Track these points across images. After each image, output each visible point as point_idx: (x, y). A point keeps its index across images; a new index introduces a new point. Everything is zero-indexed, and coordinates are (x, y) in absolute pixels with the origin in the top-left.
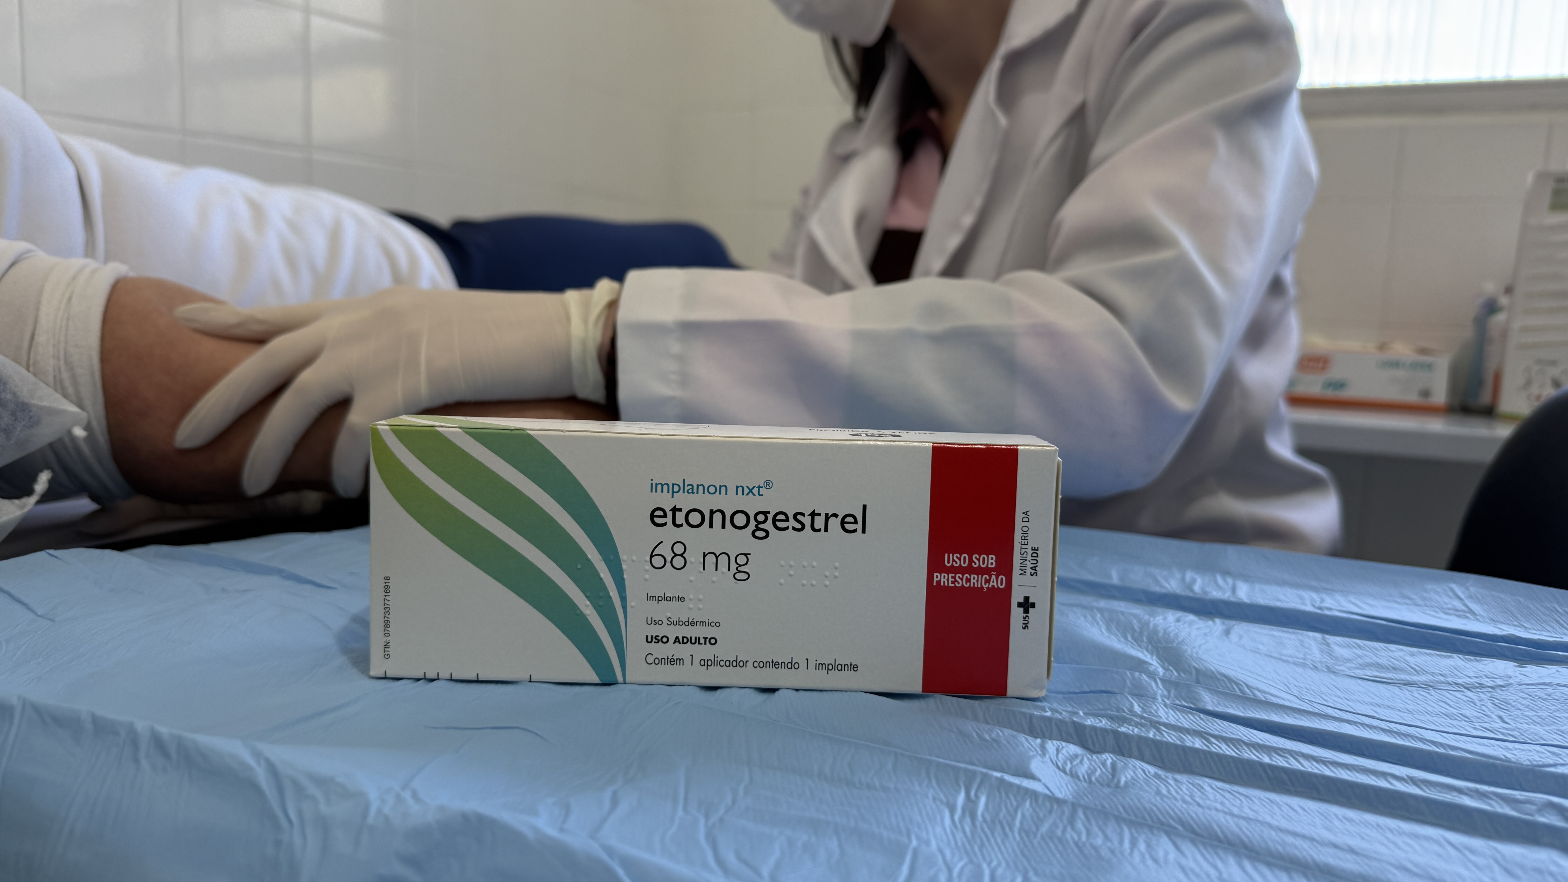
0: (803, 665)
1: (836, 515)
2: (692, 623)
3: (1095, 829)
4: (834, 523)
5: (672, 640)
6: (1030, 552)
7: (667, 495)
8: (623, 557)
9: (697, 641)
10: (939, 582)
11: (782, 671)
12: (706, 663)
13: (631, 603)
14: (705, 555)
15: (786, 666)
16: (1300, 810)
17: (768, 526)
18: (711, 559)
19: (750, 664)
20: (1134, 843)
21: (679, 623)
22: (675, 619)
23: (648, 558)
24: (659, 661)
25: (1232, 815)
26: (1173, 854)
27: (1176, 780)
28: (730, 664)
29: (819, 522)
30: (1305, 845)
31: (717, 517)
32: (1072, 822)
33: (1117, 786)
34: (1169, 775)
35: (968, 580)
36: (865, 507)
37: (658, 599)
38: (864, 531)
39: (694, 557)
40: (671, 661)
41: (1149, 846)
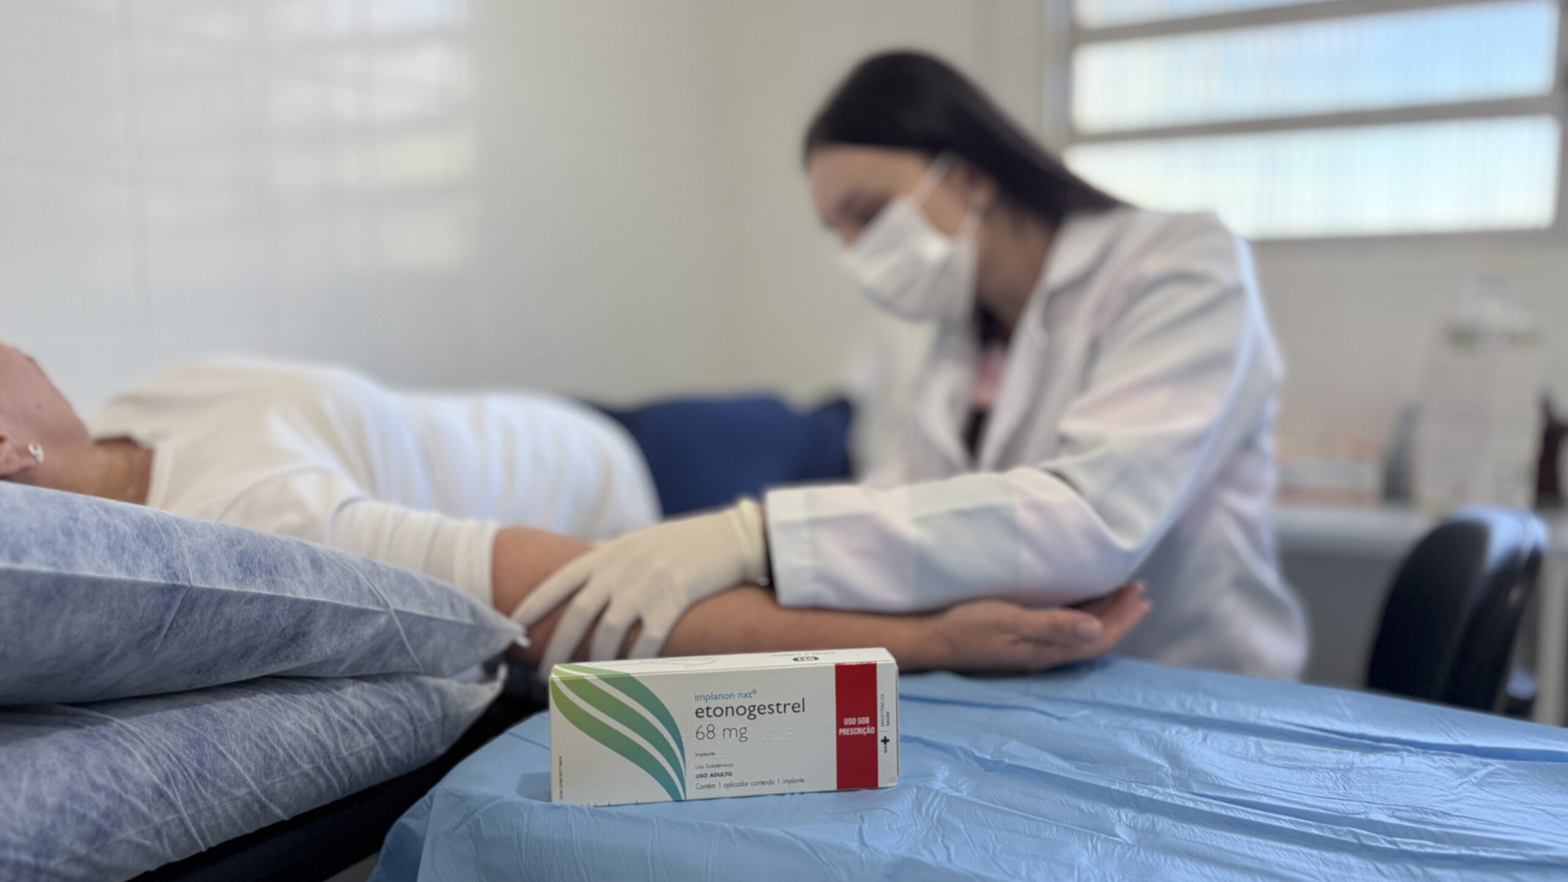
0: (776, 782)
1: (789, 704)
2: (719, 766)
3: (1148, 856)
4: (789, 708)
5: (709, 775)
6: (885, 714)
7: (704, 701)
8: (683, 735)
9: (722, 775)
10: (842, 734)
11: (766, 786)
12: (727, 786)
13: (687, 758)
14: (724, 730)
15: (768, 783)
16: (1238, 841)
17: (756, 712)
18: (727, 732)
19: (749, 784)
20: (1165, 861)
21: (713, 766)
22: (710, 764)
23: (695, 734)
24: (703, 787)
25: (1207, 845)
26: (1182, 865)
27: (1182, 827)
28: (739, 785)
29: (781, 708)
30: (1238, 858)
31: (730, 710)
32: (1138, 853)
33: (1156, 833)
34: (1179, 824)
35: (856, 731)
36: (803, 699)
37: (702, 755)
38: (804, 710)
39: (718, 732)
40: (709, 786)
41: (1172, 862)
